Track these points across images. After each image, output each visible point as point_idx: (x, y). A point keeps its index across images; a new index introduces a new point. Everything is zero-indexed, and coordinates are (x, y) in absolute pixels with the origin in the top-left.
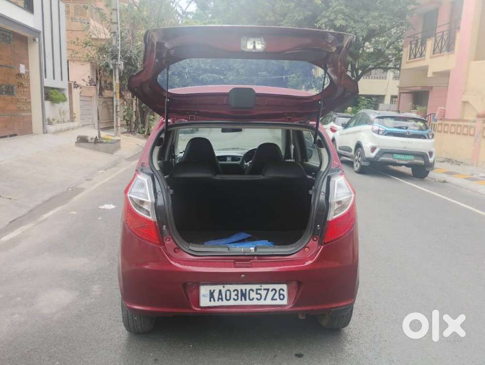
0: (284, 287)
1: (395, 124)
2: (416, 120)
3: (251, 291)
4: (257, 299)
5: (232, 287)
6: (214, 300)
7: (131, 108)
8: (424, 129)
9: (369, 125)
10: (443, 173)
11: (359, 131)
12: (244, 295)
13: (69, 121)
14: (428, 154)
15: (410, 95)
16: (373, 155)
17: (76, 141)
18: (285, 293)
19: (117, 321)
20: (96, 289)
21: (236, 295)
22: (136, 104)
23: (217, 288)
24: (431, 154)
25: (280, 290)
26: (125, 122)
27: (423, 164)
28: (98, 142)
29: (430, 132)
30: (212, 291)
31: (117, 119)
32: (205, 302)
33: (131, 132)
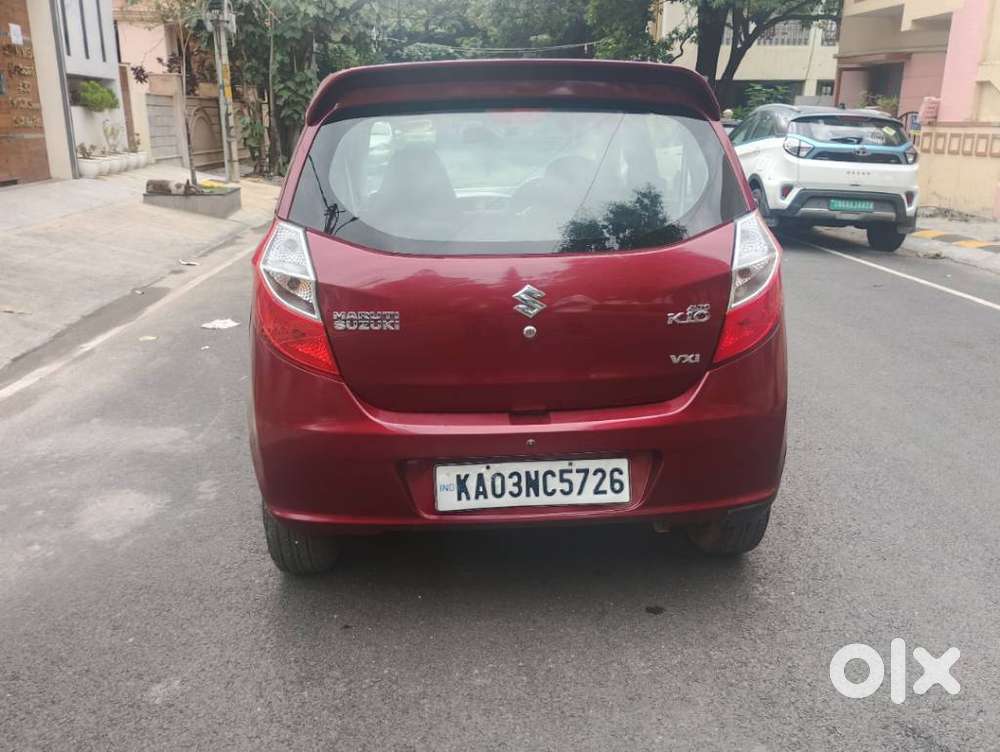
0: (623, 464)
1: (833, 133)
2: (879, 123)
3: (549, 476)
4: (562, 491)
5: (507, 468)
6: (468, 498)
7: (258, 121)
8: (896, 142)
9: (778, 137)
10: (934, 239)
11: (756, 152)
12: (532, 484)
13: (125, 150)
14: (904, 197)
15: (861, 73)
16: (787, 202)
17: (145, 192)
18: (625, 478)
19: (257, 551)
20: (207, 489)
21: (514, 485)
22: (269, 112)
23: (472, 471)
24: (910, 196)
25: (612, 472)
26: (247, 154)
27: (894, 220)
28: (194, 194)
29: (908, 149)
30: (462, 478)
31: (229, 143)
32: (447, 500)
33: (260, 173)
